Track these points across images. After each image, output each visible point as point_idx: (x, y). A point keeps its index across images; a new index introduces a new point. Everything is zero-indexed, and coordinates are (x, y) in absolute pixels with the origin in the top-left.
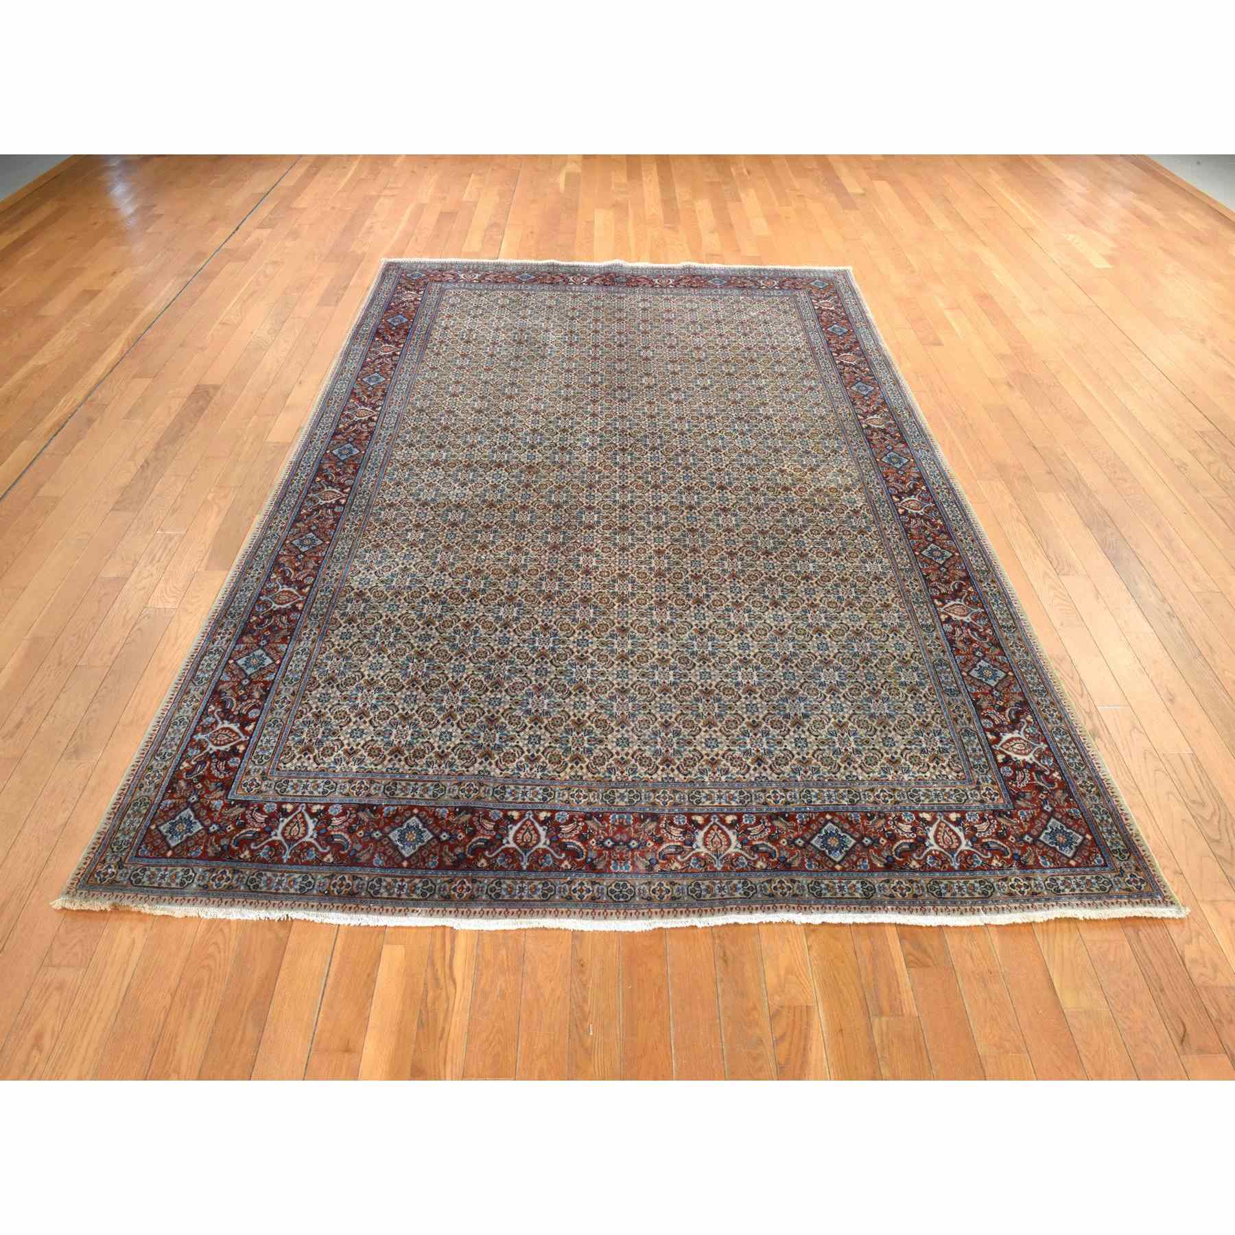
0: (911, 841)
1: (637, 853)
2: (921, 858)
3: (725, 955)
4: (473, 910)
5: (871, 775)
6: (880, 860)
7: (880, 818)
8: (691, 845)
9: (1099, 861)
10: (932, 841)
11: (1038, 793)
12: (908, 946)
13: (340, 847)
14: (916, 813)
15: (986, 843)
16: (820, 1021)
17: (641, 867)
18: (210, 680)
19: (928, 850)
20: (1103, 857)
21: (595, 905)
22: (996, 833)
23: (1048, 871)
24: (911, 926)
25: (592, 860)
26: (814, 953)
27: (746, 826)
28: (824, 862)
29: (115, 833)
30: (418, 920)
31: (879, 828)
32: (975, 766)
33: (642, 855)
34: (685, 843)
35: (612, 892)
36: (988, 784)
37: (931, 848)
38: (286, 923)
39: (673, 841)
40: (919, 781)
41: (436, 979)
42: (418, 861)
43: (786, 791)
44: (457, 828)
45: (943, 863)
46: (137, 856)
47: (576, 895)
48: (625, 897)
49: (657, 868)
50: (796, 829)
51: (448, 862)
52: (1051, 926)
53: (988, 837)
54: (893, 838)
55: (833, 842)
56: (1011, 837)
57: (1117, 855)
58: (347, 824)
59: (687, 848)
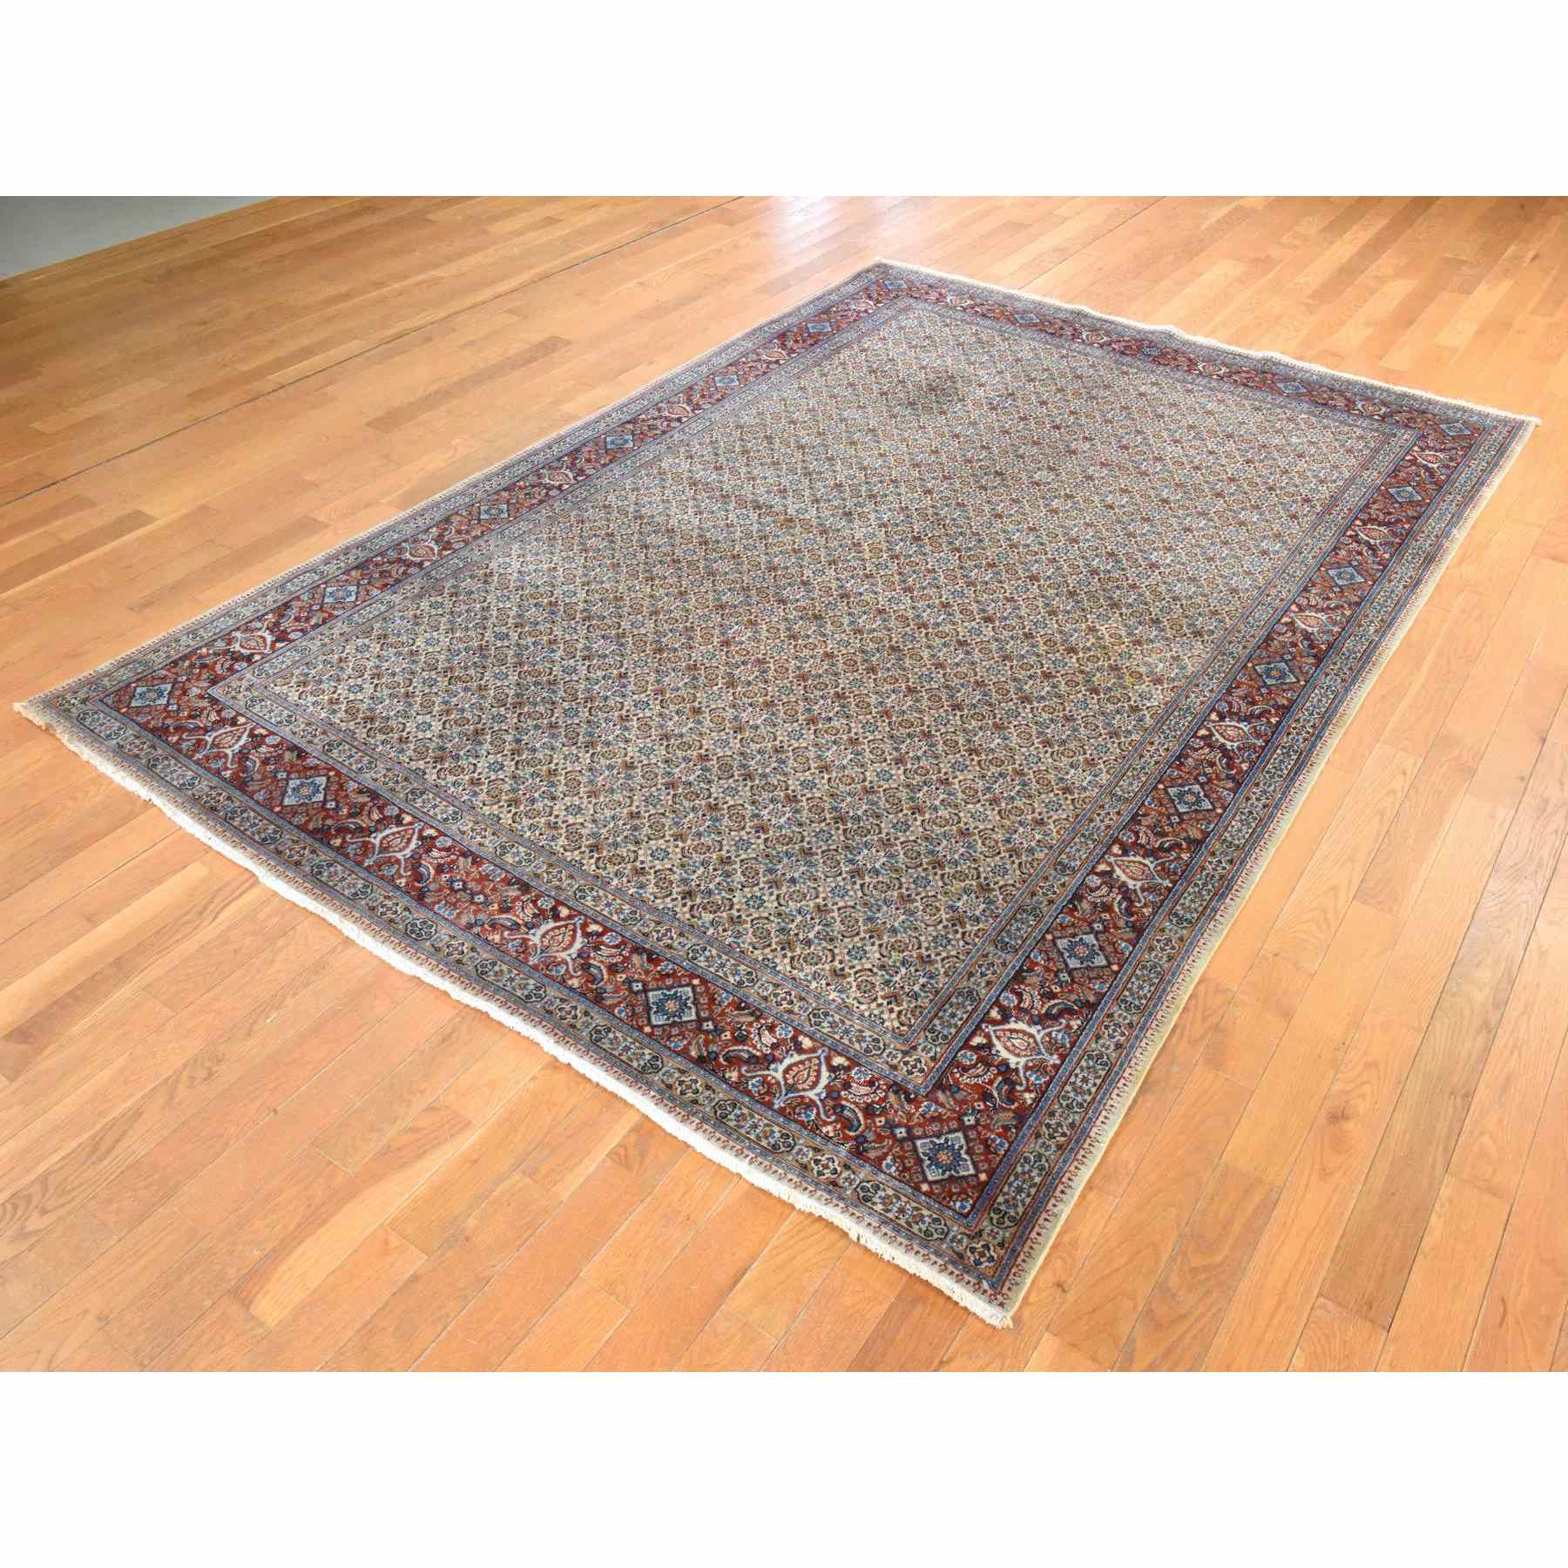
0: (758, 1054)
1: (473, 907)
2: (749, 1075)
3: (449, 1035)
4: (287, 873)
5: (795, 972)
6: (700, 1050)
7: (752, 1014)
8: (529, 929)
9: (963, 1207)
10: (781, 1068)
11: (979, 1100)
12: (633, 1139)
13: (245, 770)
14: (798, 1032)
15: (843, 1107)
16: (467, 1142)
17: (464, 921)
18: (291, 593)
19: (766, 1072)
20: (973, 1206)
21: (387, 926)
22: (869, 1105)
23: (883, 1176)
24: (654, 1123)
25: (429, 891)
26: (532, 1085)
27: (602, 943)
28: (637, 1017)
29: (106, 676)
30: (240, 857)
31: (738, 1023)
32: (932, 1031)
33: (475, 913)
34: (526, 925)
35: (414, 925)
36: (925, 1057)
37: (771, 1073)
38: (148, 804)
39: (518, 917)
40: (845, 1007)
41: (205, 909)
42: (288, 814)
43: (681, 935)
44: (347, 804)
45: (767, 1093)
46: (101, 701)
47: (381, 910)
48: (419, 935)
49: (477, 930)
50: (647, 972)
51: (311, 827)
52: (818, 1225)
53: (855, 1103)
54: (741, 1039)
55: (671, 1006)
56: (883, 1119)
57: (995, 1217)
58: (268, 755)
59: (524, 929)
